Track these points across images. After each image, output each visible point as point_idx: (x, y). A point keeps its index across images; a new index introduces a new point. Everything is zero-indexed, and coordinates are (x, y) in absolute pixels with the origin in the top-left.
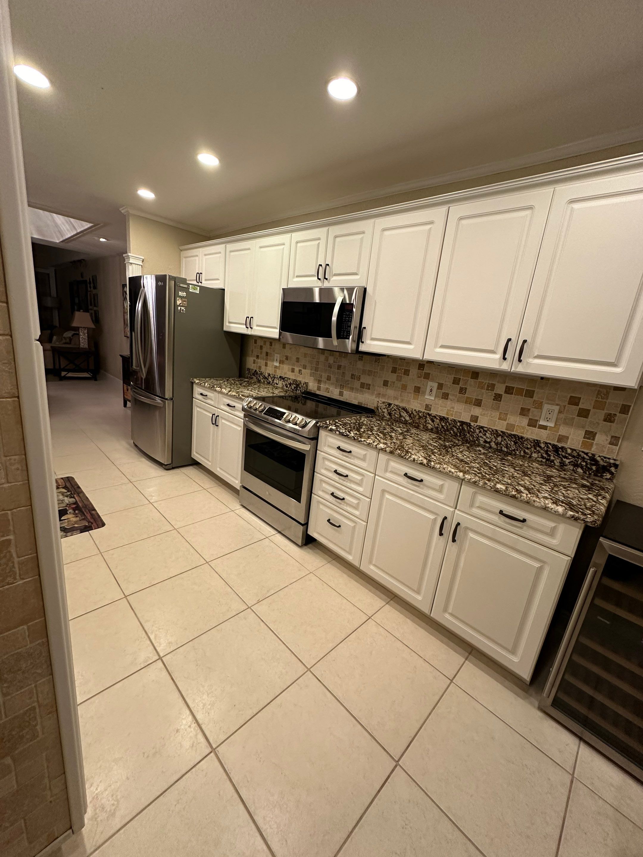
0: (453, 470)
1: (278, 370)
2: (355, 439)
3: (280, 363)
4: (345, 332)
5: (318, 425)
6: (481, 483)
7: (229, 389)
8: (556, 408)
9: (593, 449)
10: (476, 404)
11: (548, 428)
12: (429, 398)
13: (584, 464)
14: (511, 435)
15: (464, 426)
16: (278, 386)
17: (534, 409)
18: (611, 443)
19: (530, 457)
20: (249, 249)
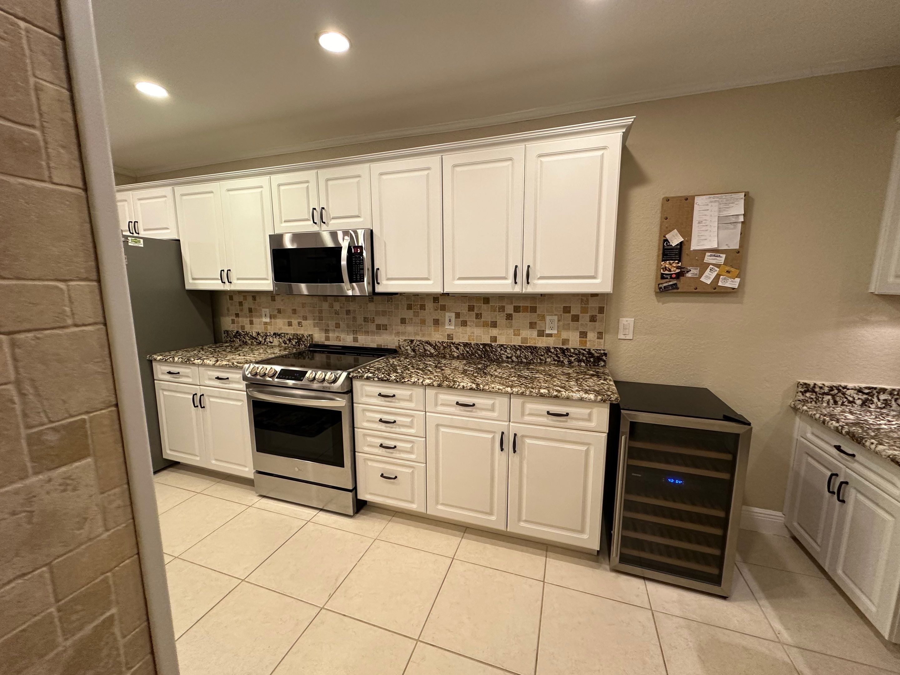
0: (501, 388)
1: (269, 327)
2: (397, 381)
3: (271, 318)
4: (358, 275)
5: (351, 376)
6: (528, 393)
7: (214, 359)
8: (556, 318)
9: (587, 346)
10: (492, 326)
11: (553, 335)
12: (450, 328)
13: (584, 358)
14: (526, 347)
15: (486, 347)
16: (273, 344)
17: (539, 322)
18: (598, 338)
19: (546, 362)
20: (212, 192)
